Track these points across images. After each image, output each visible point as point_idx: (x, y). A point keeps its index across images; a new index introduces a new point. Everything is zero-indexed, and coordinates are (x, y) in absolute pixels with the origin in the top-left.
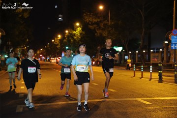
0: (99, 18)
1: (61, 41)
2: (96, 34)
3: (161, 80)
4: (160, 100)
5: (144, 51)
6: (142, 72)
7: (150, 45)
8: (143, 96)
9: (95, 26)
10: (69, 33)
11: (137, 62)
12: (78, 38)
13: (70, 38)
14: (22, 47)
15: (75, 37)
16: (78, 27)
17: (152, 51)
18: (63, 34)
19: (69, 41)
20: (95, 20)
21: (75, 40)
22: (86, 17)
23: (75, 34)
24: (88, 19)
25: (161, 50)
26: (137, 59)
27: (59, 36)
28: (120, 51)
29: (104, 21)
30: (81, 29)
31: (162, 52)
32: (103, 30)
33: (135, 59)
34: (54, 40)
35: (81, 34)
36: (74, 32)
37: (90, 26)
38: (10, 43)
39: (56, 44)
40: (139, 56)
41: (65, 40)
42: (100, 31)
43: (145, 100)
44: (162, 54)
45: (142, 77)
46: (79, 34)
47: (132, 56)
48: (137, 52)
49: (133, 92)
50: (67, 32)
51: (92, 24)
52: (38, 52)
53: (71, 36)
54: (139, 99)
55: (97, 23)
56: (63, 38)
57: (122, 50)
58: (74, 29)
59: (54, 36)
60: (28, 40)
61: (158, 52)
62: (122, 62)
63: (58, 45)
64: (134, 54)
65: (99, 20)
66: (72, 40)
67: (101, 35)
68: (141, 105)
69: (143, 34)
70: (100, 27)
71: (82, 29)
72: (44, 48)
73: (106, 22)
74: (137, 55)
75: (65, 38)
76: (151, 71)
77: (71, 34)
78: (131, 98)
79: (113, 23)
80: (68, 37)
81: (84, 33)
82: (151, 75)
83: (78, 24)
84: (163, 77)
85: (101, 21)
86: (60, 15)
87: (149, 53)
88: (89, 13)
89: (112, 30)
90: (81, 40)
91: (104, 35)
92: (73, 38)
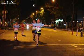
0: (52, 6)
1: (34, 16)
2: (51, 13)
3: (82, 36)
4: (81, 45)
5: (74, 22)
6: (73, 32)
7: (76, 19)
8: (73, 43)
9: (50, 9)
10: (38, 12)
11: (70, 27)
12: (42, 15)
13: (38, 15)
14: (16, 19)
15: (41, 15)
17: (77, 22)
18: (35, 13)
19: (38, 16)
20: (50, 7)
21: (40, 16)
22: (46, 5)
23: (40, 13)
24: (47, 6)
25: (82, 21)
26: (70, 25)
27: (33, 14)
28: (62, 21)
29: (55, 7)
30: (43, 11)
31: (82, 22)
32: (54, 11)
33: (69, 25)
34: (31, 16)
35: (43, 13)
36: (40, 12)
37: (48, 10)
38: (10, 17)
39: (32, 17)
40: (71, 24)
41: (36, 16)
44: (82, 23)
45: (73, 34)
46: (42, 13)
47: (68, 24)
48: (70, 22)
49: (68, 41)
50: (37, 12)
51: (49, 8)
52: (23, 21)
53: (39, 14)
54: (72, 45)
55: (51, 8)
56: (35, 15)
57: (63, 21)
58: (40, 11)
59: (31, 14)
60: (18, 16)
61: (80, 22)
62: (63, 27)
63: (32, 18)
64: (68, 23)
65: (52, 7)
66: (39, 16)
67: (53, 14)
68: (72, 47)
69: (73, 14)
70: (53, 10)
72: (26, 19)
74: (70, 23)
75: (36, 15)
76: (77, 31)
77: (39, 13)
78: (68, 44)
79: (59, 8)
80: (37, 14)
81: (45, 12)
82: (77, 33)
83: (42, 8)
84: (83, 34)
85: (53, 7)
86: (34, 4)
87: (76, 22)
88: (47, 3)
89: (58, 11)
90: (43, 16)
91: (55, 14)
92: (40, 15)
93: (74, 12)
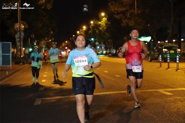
0: (125, 7)
1: (86, 32)
2: (122, 24)
5: (174, 41)
6: (168, 63)
7: (180, 34)
9: (121, 15)
10: (94, 24)
12: (103, 28)
13: (95, 29)
15: (101, 28)
16: (103, 17)
17: (182, 40)
18: (88, 25)
19: (94, 32)
20: (120, 9)
21: (100, 31)
22: (111, 7)
23: (100, 25)
24: (113, 8)
27: (84, 28)
28: (148, 41)
29: (131, 9)
30: (106, 19)
32: (130, 19)
35: (106, 24)
36: (100, 23)
37: (116, 16)
41: (90, 32)
42: (127, 20)
43: (167, 91)
45: (169, 68)
46: (104, 25)
48: (167, 41)
50: (92, 22)
51: (118, 13)
53: (97, 26)
55: (123, 13)
56: (88, 29)
57: (151, 40)
58: (99, 19)
65: (125, 9)
66: (97, 31)
67: (127, 24)
69: (172, 23)
70: (126, 17)
71: (108, 20)
73: (132, 11)
75: (90, 29)
76: (178, 61)
79: (139, 12)
80: (93, 27)
81: (109, 23)
83: (103, 14)
85: (127, 11)
86: (85, 5)
88: (114, 3)
89: (139, 19)
90: (106, 31)
91: (131, 25)
92: (98, 29)
93: (173, 18)
